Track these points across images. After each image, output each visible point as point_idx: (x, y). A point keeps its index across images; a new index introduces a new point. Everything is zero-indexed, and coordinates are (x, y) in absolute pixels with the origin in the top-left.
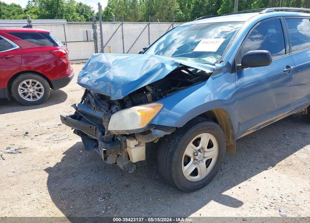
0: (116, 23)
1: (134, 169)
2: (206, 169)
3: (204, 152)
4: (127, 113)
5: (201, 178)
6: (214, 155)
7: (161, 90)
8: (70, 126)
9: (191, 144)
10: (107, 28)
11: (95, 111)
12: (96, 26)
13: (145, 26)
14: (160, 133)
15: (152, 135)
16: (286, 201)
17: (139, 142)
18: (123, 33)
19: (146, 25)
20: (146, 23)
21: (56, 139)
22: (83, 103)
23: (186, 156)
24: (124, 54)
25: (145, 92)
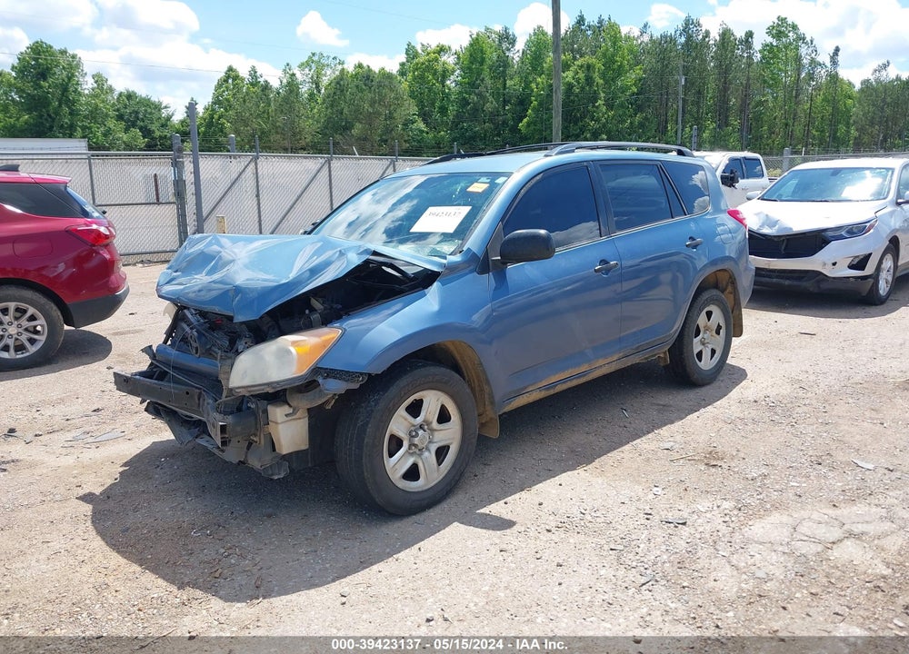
0: (240, 156)
1: (285, 471)
2: (438, 470)
3: (432, 430)
4: (269, 349)
5: (425, 485)
6: (453, 438)
7: (340, 306)
8: (138, 395)
9: (401, 411)
10: (213, 168)
11: (197, 356)
12: (183, 163)
13: (319, 166)
14: (335, 387)
15: (321, 391)
16: (589, 518)
17: (294, 410)
18: (257, 181)
19: (323, 161)
20: (321, 158)
21: (90, 440)
22: (169, 342)
23: (392, 437)
24: (261, 236)
25: (307, 312)
